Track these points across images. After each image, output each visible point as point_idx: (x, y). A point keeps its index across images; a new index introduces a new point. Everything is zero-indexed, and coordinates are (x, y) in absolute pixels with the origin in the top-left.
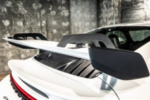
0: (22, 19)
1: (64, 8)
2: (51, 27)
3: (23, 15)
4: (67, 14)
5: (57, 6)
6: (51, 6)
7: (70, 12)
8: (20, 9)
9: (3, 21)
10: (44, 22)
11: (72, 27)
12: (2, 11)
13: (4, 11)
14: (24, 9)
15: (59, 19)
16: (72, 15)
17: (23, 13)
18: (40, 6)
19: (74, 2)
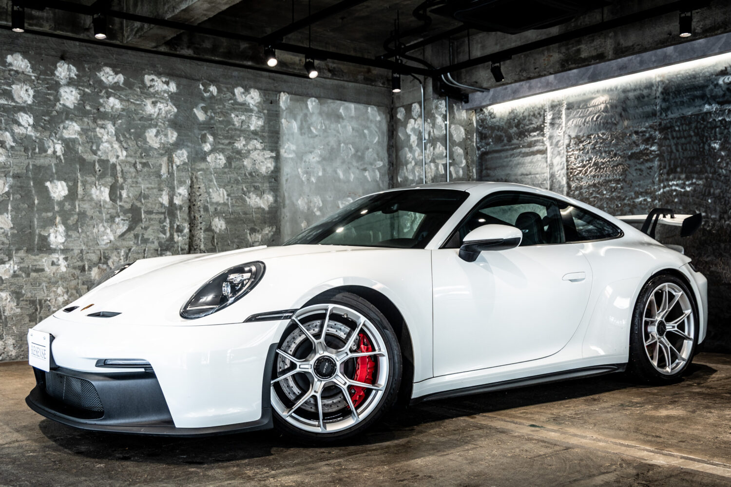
0: (109, 180)
1: (257, 144)
2: (206, 209)
3: (114, 166)
4: (266, 166)
5: (232, 139)
6: (211, 138)
7: (277, 158)
8: (104, 146)
9: (48, 184)
10: (183, 191)
11: (286, 213)
12: (50, 151)
13: (55, 152)
14: (116, 146)
15: (237, 182)
16: (287, 170)
17: (113, 160)
18: (173, 136)
19: (295, 125)
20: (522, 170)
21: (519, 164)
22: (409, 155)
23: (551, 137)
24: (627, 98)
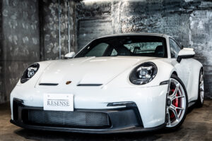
20: (99, 28)
21: (98, 26)
22: (51, 19)
23: (113, 16)
24: (148, 3)
